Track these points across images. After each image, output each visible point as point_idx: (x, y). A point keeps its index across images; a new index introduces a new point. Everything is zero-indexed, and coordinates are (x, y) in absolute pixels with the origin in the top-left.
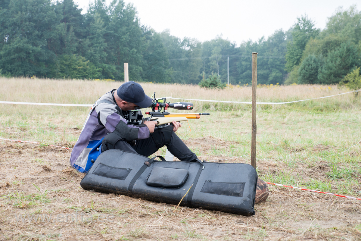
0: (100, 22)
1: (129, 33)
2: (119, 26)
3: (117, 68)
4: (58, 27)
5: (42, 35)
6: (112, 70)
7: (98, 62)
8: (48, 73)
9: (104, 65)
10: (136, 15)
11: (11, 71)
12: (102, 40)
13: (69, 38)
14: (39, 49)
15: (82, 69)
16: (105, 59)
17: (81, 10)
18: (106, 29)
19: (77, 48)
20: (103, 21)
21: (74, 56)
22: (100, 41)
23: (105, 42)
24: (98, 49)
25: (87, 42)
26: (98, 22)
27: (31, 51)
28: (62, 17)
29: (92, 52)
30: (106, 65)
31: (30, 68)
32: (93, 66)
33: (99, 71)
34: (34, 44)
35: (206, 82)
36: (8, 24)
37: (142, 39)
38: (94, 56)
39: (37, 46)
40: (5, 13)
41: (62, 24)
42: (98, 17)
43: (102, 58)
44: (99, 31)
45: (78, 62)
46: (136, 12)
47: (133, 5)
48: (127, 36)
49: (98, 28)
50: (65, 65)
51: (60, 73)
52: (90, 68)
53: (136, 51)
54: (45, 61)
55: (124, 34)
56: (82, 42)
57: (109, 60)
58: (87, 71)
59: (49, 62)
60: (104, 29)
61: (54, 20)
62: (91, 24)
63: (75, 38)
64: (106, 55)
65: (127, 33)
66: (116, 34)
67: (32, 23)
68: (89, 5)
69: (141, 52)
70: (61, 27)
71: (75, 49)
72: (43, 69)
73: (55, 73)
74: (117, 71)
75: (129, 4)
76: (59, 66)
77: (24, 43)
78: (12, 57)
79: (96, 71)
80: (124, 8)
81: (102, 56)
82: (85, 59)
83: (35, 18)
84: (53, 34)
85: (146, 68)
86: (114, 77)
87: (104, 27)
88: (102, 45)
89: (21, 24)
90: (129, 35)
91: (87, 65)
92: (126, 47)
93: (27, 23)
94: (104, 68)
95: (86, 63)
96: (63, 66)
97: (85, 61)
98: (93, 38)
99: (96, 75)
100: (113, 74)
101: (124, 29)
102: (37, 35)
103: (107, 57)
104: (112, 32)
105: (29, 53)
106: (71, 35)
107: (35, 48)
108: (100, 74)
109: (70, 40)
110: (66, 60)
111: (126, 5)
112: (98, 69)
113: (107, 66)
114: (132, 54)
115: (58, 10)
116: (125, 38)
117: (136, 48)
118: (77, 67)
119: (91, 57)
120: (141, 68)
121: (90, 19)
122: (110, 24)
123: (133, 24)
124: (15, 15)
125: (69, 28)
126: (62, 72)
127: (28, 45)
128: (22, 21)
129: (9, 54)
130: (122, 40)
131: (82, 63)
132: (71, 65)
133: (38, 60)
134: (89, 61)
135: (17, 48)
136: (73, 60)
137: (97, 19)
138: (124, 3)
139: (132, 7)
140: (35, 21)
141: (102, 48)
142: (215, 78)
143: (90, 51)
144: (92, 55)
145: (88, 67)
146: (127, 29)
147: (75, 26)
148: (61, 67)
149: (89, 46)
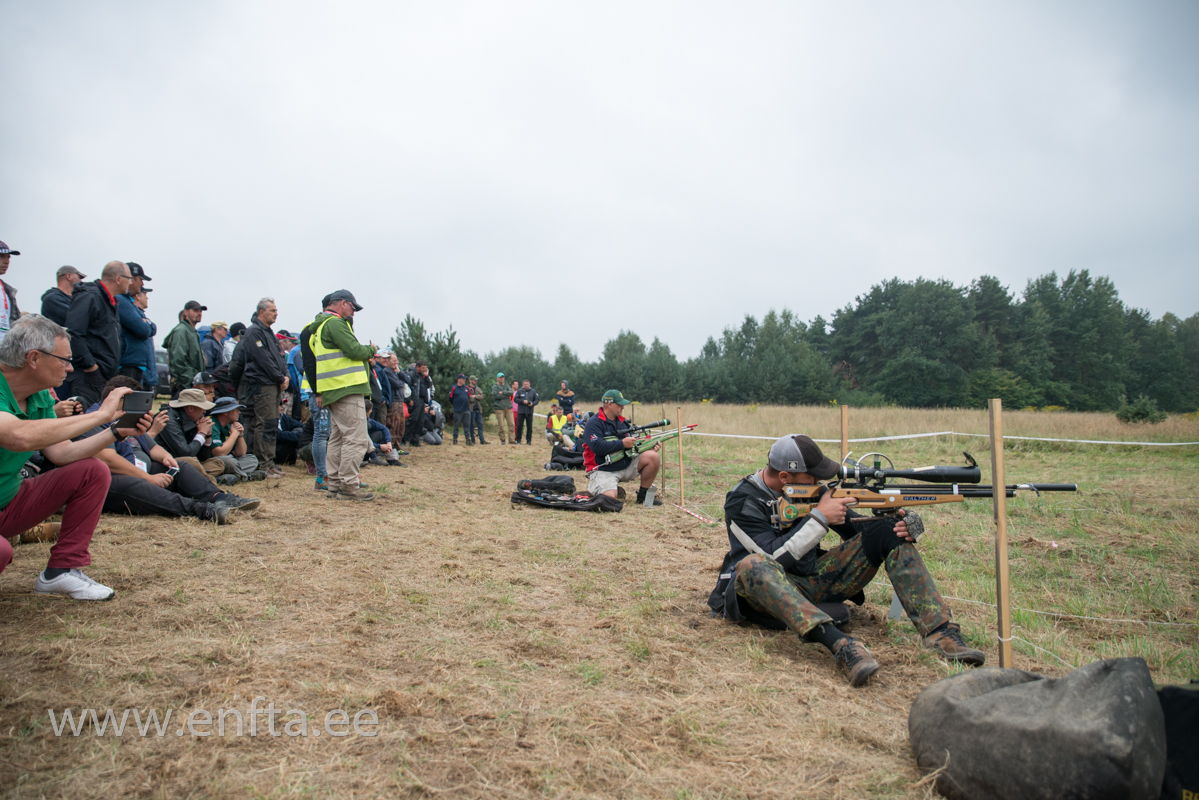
0: (1041, 313)
1: (1096, 329)
2: (1079, 318)
3: (1072, 388)
4: (966, 328)
5: (943, 343)
6: (1063, 390)
7: (1038, 380)
8: (951, 399)
9: (1049, 383)
10: (1114, 297)
11: (896, 396)
12: (1044, 343)
13: (986, 343)
14: (936, 363)
15: (1007, 391)
16: (1051, 374)
17: (1010, 298)
18: (1054, 325)
19: (1001, 358)
20: (1047, 313)
21: (995, 372)
22: (1041, 345)
23: (1051, 345)
24: (1038, 357)
25: (1019, 347)
26: (1037, 315)
27: (924, 368)
28: (975, 313)
29: (1027, 362)
30: (1052, 382)
31: (924, 392)
32: (1028, 385)
33: (1037, 393)
34: (929, 357)
35: (1127, 411)
36: (895, 330)
37: (1126, 335)
38: (1030, 370)
39: (934, 358)
40: (891, 316)
41: (973, 325)
42: (1038, 308)
43: (1046, 371)
44: (1039, 329)
45: (1000, 379)
46: (1115, 293)
47: (1107, 281)
48: (1093, 333)
49: (1039, 324)
50: (980, 385)
51: (970, 398)
52: (1022, 389)
53: (1111, 357)
54: (947, 380)
55: (1088, 330)
56: (1011, 348)
57: (1057, 376)
58: (1016, 394)
59: (954, 382)
60: (1050, 325)
61: (960, 319)
62: (1026, 320)
63: (997, 343)
64: (1053, 367)
65: (1093, 328)
66: (1072, 332)
67: (927, 327)
68: (1028, 289)
69: (1123, 358)
70: (972, 329)
71: (996, 360)
72: (945, 393)
73: (963, 397)
74: (1071, 392)
75: (1100, 280)
76: (969, 387)
77: (915, 356)
78: (898, 377)
79: (1032, 394)
80: (1090, 287)
81: (1046, 368)
82: (1013, 375)
83: (932, 319)
84: (959, 341)
85: (1137, 386)
86: (1068, 403)
87: (1047, 322)
88: (1045, 351)
89: (913, 328)
90: (1098, 332)
91: (1018, 383)
92: (1094, 351)
93: (921, 327)
94: (1049, 387)
95: (1014, 381)
96: (975, 388)
97: (1013, 378)
98: (1030, 341)
99: (1033, 400)
100: (1068, 397)
101: (1088, 322)
102: (935, 343)
103: (1052, 370)
104: (1062, 329)
105: (922, 370)
106: (990, 340)
107: (931, 363)
108: (1039, 398)
109: (987, 347)
110: (981, 378)
111: (1093, 281)
112: (1036, 391)
113: (1053, 385)
114: (1105, 362)
115: (969, 304)
116: (1090, 337)
117: (1113, 353)
118: (998, 388)
119: (1025, 371)
120: (1122, 386)
121: (1026, 310)
122: (1061, 316)
123: (1106, 313)
124: (904, 318)
125: (986, 328)
126: (975, 395)
127: (921, 358)
128: (914, 324)
129: (894, 373)
130: (1084, 341)
131: (1007, 381)
132: (989, 385)
133: (939, 380)
134: (1019, 377)
135: (905, 363)
136: (991, 377)
137: (1037, 311)
138: (1090, 280)
139: (1105, 285)
140: (932, 324)
141: (1045, 355)
142: (1145, 405)
143: (1023, 362)
144: (1027, 368)
145: (1017, 387)
146: (1093, 323)
147: (999, 324)
148: (972, 388)
149: (1022, 353)
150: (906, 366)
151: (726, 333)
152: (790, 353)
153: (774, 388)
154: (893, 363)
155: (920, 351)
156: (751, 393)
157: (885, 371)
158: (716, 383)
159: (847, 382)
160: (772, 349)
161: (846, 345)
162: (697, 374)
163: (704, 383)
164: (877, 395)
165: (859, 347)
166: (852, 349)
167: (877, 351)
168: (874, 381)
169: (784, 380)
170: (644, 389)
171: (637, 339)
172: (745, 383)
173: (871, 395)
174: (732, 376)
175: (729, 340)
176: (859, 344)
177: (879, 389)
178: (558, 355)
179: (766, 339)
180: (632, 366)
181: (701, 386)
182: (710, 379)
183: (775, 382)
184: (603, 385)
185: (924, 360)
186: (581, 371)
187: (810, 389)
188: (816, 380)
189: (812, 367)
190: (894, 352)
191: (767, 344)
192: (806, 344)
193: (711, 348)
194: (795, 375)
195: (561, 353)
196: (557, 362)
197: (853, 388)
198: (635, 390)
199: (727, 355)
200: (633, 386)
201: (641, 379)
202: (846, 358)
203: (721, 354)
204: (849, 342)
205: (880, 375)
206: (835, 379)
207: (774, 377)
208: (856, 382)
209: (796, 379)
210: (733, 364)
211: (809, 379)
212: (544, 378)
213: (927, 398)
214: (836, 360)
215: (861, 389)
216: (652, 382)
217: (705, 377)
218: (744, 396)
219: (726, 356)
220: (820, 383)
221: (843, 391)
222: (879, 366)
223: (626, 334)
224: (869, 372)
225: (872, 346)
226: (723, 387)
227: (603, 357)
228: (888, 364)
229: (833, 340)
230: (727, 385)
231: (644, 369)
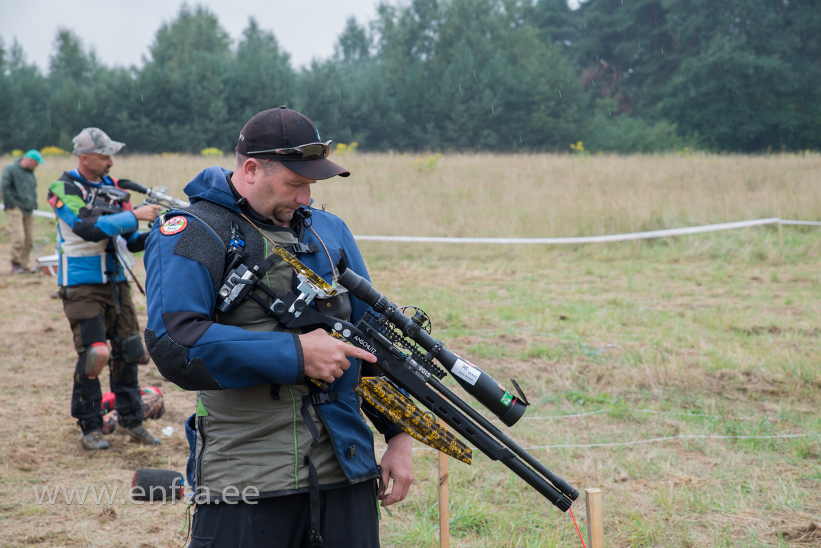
150: (717, 70)
151: (382, 10)
152: (504, 47)
153: (472, 116)
154: (693, 64)
155: (744, 38)
156: (430, 126)
157: (678, 79)
158: (365, 108)
159: (608, 101)
160: (470, 43)
161: (608, 30)
162: (328, 92)
163: (341, 109)
164: (662, 126)
165: (630, 34)
166: (616, 37)
167: (664, 40)
168: (657, 98)
169: (491, 102)
170: (227, 121)
171: (212, 22)
172: (419, 106)
173: (651, 125)
174: (393, 95)
175: (389, 24)
176: (629, 29)
177: (666, 114)
178: (55, 53)
179: (456, 20)
180: (202, 78)
181: (336, 115)
182: (353, 101)
183: (474, 104)
184: (148, 114)
185: (750, 58)
186: (102, 86)
187: (539, 117)
188: (550, 99)
189: (541, 75)
190: (694, 43)
191: (459, 31)
192: (531, 31)
193: (353, 39)
194: (511, 91)
195: (62, 49)
196: (55, 66)
197: (619, 113)
198: (209, 125)
199: (386, 52)
200: (204, 115)
201: (220, 104)
202: (607, 55)
203: (373, 52)
204: (611, 24)
205: (668, 87)
206: (585, 97)
207: (472, 94)
208: (625, 101)
209: (512, 98)
210: (394, 71)
211: (537, 98)
212: (26, 101)
213: (754, 128)
214: (587, 59)
215: (634, 115)
216: (243, 107)
217: (345, 96)
218: (417, 132)
219: (380, 56)
220: (558, 103)
221: (599, 119)
222: (669, 69)
223: (193, 13)
224: (649, 81)
225: (655, 32)
226: (377, 115)
227: (150, 57)
228: (683, 67)
229: (583, 22)
230: (384, 111)
231: (226, 82)
